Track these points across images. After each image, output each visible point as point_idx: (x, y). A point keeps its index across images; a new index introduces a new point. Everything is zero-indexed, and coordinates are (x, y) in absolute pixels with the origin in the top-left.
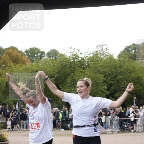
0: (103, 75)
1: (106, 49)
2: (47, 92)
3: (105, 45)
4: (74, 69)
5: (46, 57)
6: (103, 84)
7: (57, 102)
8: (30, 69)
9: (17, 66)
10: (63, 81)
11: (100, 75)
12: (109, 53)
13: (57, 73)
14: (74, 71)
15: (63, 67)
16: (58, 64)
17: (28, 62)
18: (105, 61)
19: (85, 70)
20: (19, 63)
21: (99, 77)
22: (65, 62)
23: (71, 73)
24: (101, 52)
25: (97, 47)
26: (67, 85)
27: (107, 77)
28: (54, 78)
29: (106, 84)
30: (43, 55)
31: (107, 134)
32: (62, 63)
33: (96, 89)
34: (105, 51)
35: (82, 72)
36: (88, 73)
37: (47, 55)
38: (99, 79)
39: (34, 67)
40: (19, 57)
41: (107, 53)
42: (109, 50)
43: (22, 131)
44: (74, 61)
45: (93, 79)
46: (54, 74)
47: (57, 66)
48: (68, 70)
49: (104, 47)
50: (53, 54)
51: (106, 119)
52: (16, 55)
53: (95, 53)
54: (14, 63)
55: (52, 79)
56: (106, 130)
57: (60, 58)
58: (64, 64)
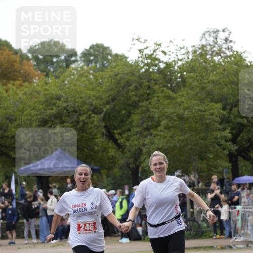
0: (219, 105)
1: (226, 40)
2: (85, 149)
3: (224, 31)
4: (148, 92)
5: (79, 62)
6: (221, 127)
7: (111, 172)
8: (42, 93)
9: (10, 86)
10: (122, 121)
11: (212, 104)
12: (234, 49)
13: (108, 103)
14: (148, 97)
15: (123, 88)
16: (110, 79)
17: (37, 76)
18: (224, 70)
19: (176, 93)
20: (15, 80)
21: (210, 110)
22: (127, 74)
23: (142, 102)
24: (215, 49)
25: (204, 34)
26: (132, 130)
27: (231, 110)
28: (101, 113)
29: (229, 126)
30: (73, 59)
31: (235, 249)
32: (118, 78)
33: (204, 139)
34: (224, 46)
35: (169, 97)
36: (183, 99)
37: (83, 59)
38: (212, 114)
39: (53, 88)
40: (14, 64)
41: (229, 49)
42: (234, 43)
43: (26, 244)
44: (147, 71)
45: (195, 115)
46: (100, 105)
47: (107, 84)
48: (134, 93)
49: (222, 36)
50: (96, 56)
51: (229, 212)
52: (9, 61)
53: (200, 51)
54: (4, 81)
55: (96, 116)
56: (233, 240)
57: (114, 64)
58: (124, 78)
